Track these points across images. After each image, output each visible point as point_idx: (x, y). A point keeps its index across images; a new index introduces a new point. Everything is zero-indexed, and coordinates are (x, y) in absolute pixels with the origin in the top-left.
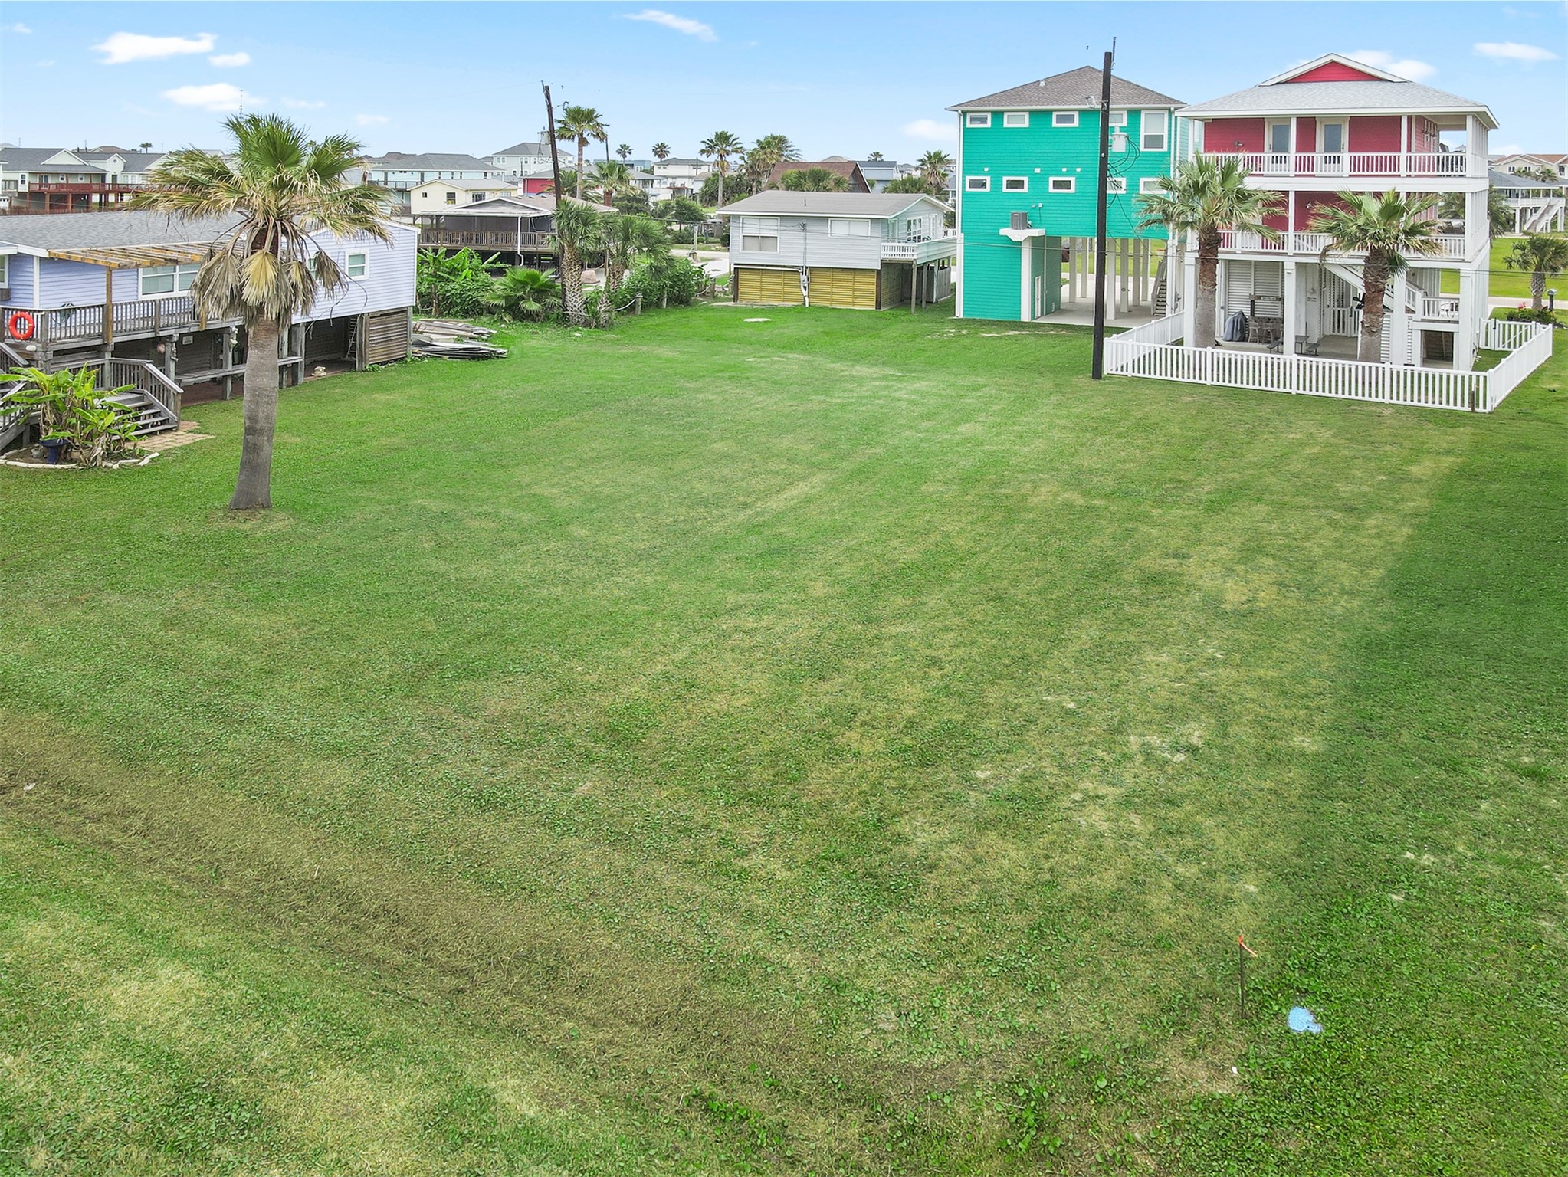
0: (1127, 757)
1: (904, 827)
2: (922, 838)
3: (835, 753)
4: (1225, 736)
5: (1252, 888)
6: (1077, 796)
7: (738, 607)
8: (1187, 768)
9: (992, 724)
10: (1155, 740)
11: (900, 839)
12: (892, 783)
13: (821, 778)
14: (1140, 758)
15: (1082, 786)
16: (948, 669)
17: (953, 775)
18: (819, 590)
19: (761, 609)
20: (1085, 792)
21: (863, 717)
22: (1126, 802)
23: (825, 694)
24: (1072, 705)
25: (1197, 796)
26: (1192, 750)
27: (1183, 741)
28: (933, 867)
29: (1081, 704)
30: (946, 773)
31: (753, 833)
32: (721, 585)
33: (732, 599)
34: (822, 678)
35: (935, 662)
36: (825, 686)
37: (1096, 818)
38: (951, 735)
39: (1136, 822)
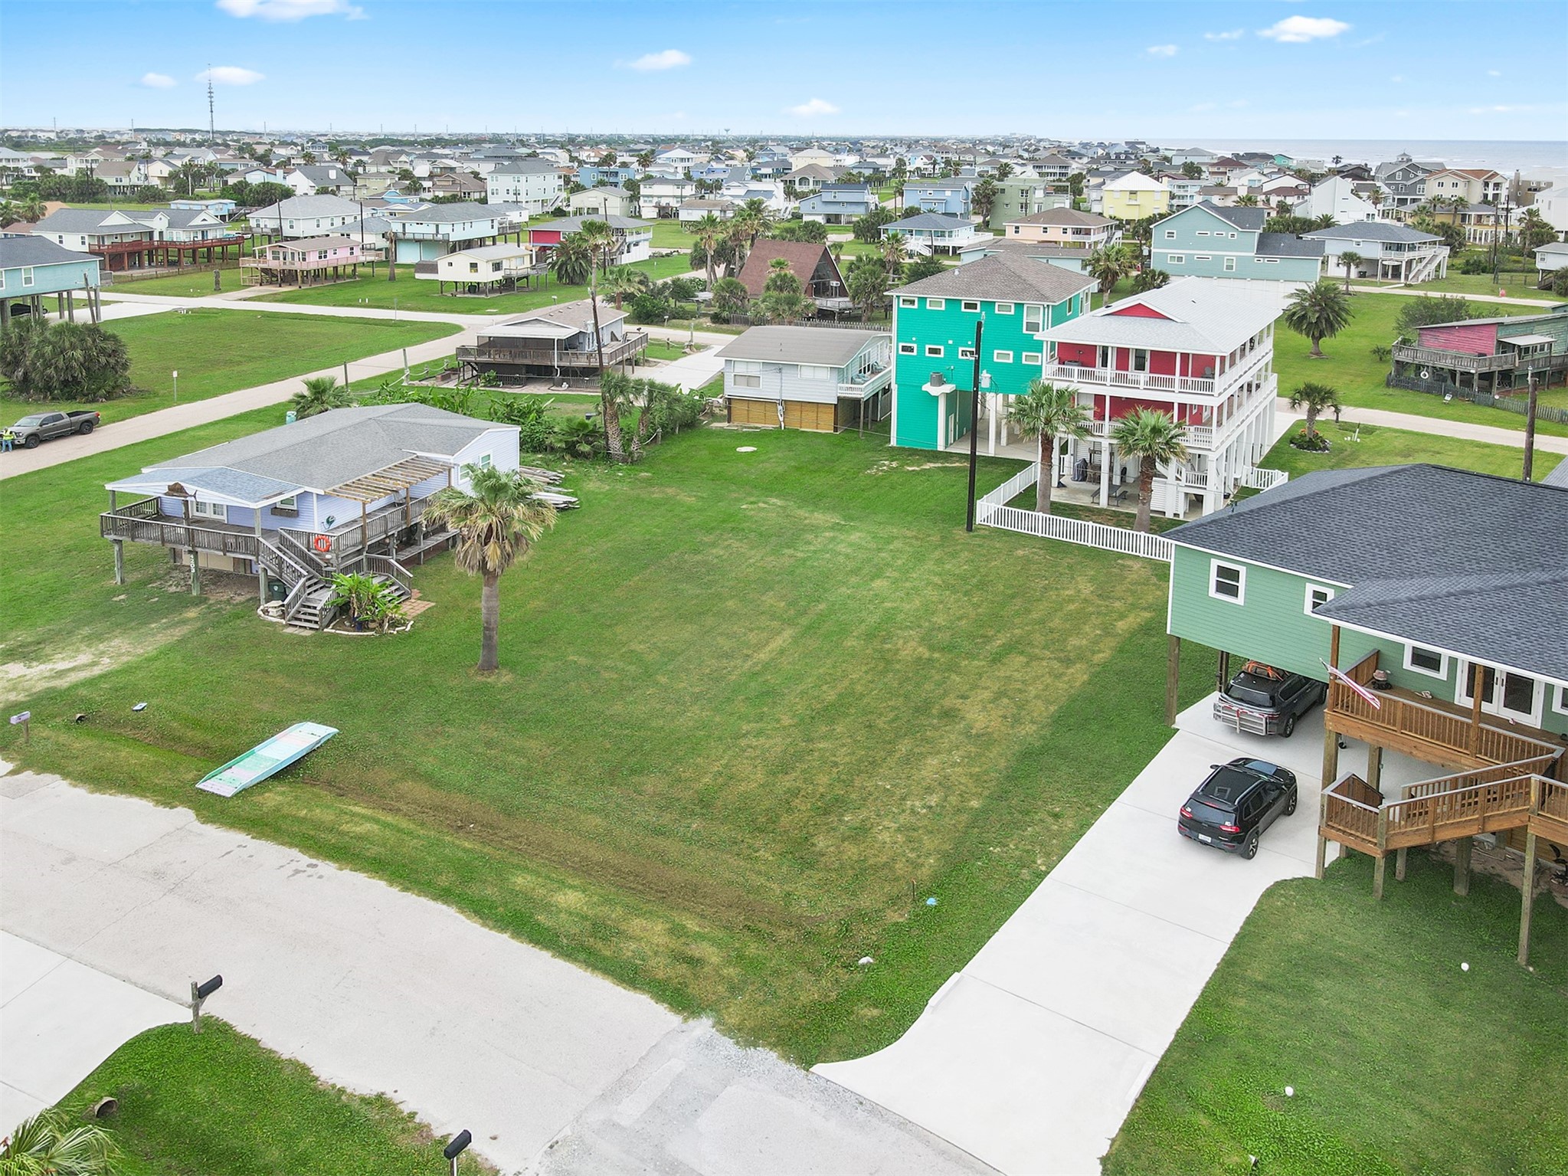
0: (903, 811)
1: (815, 840)
2: (821, 844)
3: (790, 810)
4: (945, 801)
5: (932, 861)
6: (880, 828)
7: (748, 733)
8: (925, 815)
9: (853, 796)
10: (917, 803)
11: (813, 845)
12: (812, 823)
13: (785, 820)
14: (908, 812)
15: (884, 823)
16: (842, 767)
17: (836, 819)
18: (786, 721)
19: (760, 733)
20: (884, 826)
21: (803, 793)
22: (898, 830)
23: (787, 782)
24: (888, 787)
25: (925, 827)
26: (930, 807)
27: (928, 804)
28: (823, 855)
29: (893, 786)
30: (833, 818)
31: (758, 843)
32: (739, 718)
33: (745, 728)
34: (787, 773)
35: (836, 764)
36: (787, 777)
37: (885, 837)
38: (837, 800)
39: (900, 838)
